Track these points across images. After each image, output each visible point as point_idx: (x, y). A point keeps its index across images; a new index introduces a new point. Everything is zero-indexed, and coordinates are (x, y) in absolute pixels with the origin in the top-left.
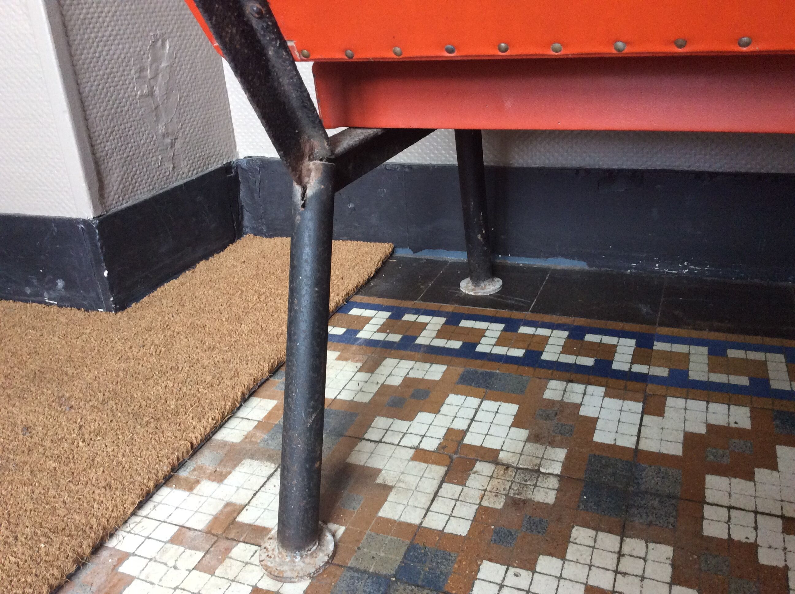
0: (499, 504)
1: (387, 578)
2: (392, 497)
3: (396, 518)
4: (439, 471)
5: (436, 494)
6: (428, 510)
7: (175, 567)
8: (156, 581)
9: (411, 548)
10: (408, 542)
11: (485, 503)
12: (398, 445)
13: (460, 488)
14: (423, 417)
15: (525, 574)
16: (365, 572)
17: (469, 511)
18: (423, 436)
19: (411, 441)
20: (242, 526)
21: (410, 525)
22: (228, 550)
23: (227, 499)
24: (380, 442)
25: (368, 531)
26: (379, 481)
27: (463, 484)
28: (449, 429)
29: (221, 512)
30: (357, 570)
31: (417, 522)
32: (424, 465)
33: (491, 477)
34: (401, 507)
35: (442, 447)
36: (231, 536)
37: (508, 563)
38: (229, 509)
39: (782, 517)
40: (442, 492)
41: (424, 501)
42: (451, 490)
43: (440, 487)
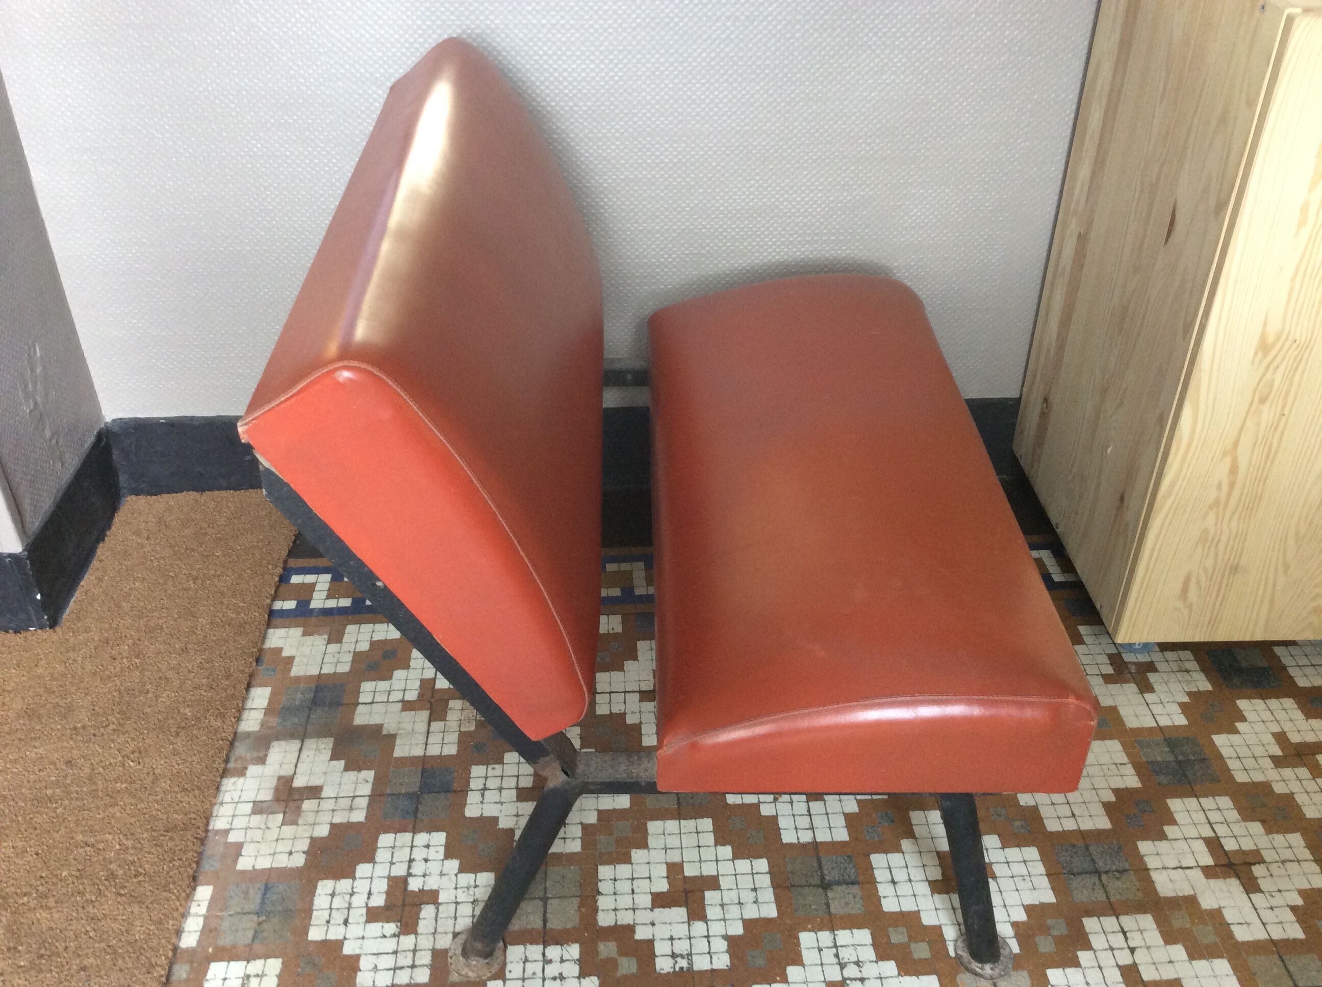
0: (472, 728)
1: (414, 794)
2: (398, 742)
3: (407, 755)
4: (425, 714)
5: (428, 732)
6: (426, 744)
7: (268, 828)
8: (260, 840)
9: (424, 771)
10: (420, 768)
11: (463, 729)
12: (387, 702)
13: (443, 723)
14: (399, 674)
15: (498, 767)
16: (400, 794)
17: (453, 737)
18: (405, 690)
19: (396, 696)
20: (299, 789)
21: (418, 757)
22: (299, 808)
23: (277, 774)
24: (372, 703)
25: (391, 769)
26: (384, 732)
27: (444, 720)
28: (421, 680)
29: (278, 784)
30: (393, 795)
31: (421, 753)
32: (413, 713)
33: (462, 709)
34: (407, 748)
35: (421, 695)
36: (296, 797)
37: (486, 763)
38: (282, 781)
39: (640, 692)
40: (432, 729)
41: (422, 739)
42: (437, 726)
43: (429, 725)
